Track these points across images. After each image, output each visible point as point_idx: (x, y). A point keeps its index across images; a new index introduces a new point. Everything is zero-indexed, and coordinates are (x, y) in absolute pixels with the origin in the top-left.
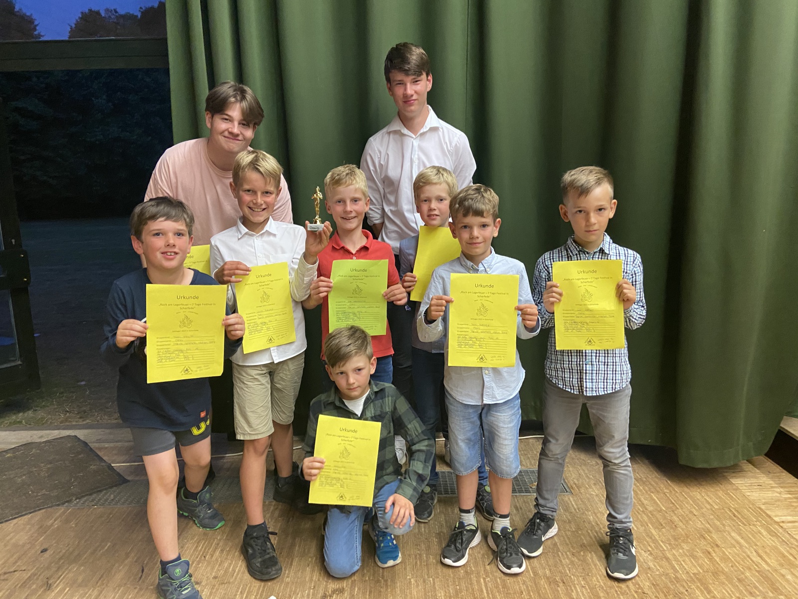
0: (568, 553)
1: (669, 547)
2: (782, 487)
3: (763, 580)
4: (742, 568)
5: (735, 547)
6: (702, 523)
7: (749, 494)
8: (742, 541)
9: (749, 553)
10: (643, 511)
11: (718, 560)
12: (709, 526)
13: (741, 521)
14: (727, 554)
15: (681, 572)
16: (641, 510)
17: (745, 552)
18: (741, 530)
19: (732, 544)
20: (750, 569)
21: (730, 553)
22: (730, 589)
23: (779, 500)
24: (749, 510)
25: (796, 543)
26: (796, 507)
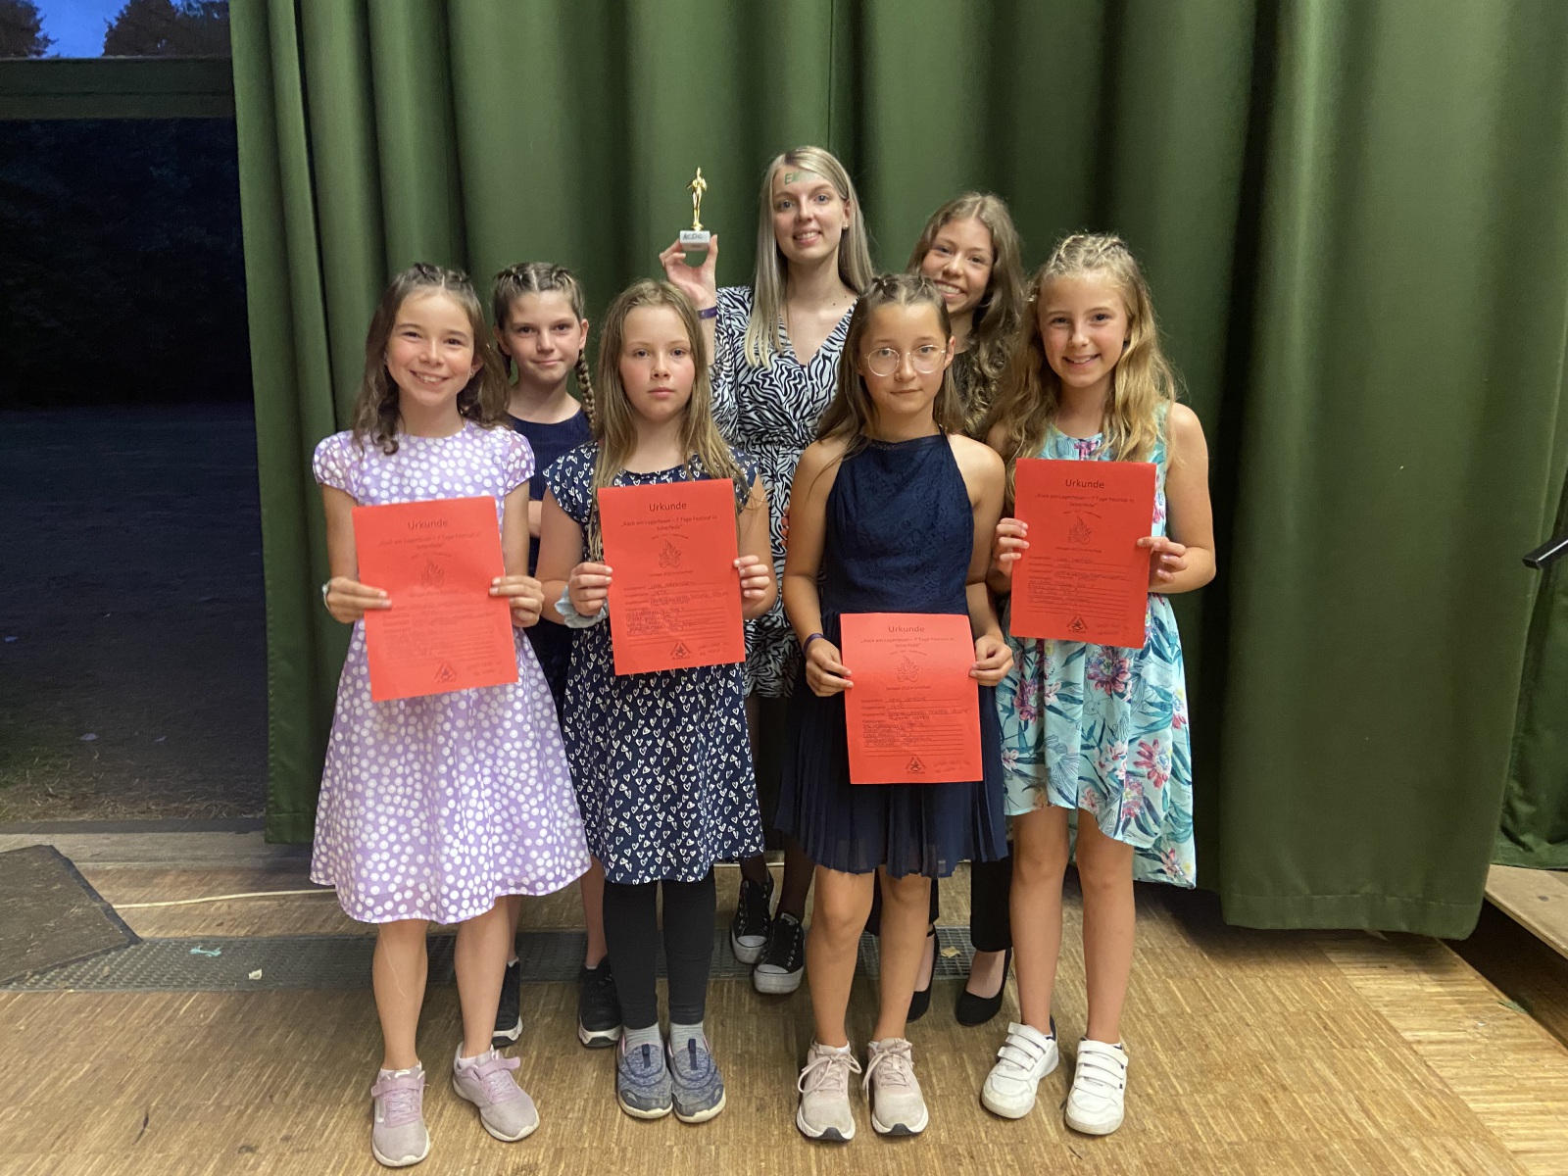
1: (1188, 1089)
4: (1327, 1134)
5: (1319, 1092)
6: (1259, 1040)
7: (1359, 984)
8: (1334, 1081)
9: (1344, 1104)
10: (1147, 1016)
11: (1281, 1117)
12: (1273, 1048)
13: (1337, 1039)
14: (1301, 1103)
15: (1205, 1140)
16: (1144, 1011)
17: (1336, 1103)
18: (1334, 1056)
19: (1313, 1085)
20: (1343, 1137)
21: (1306, 1103)
23: (1417, 998)
24: (1355, 1019)
25: (1440, 1086)
26: (1449, 1013)
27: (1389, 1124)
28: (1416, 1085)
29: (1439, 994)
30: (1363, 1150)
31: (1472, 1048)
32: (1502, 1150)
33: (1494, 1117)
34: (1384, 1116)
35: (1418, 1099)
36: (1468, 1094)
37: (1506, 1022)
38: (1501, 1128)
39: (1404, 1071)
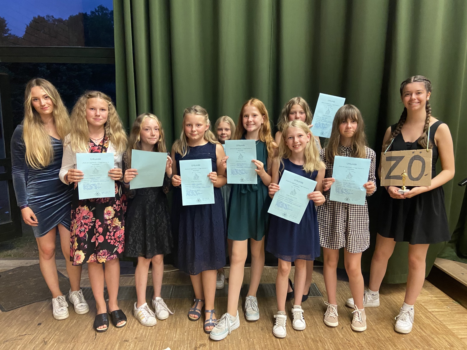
2: (432, 294)
3: (423, 341)
15: (381, 337)
20: (416, 335)
22: (406, 345)
23: (431, 301)
25: (440, 323)
26: (440, 304)
27: (429, 333)
28: (434, 323)
29: (436, 300)
30: (422, 338)
31: (447, 313)
32: (458, 338)
33: (455, 330)
35: (435, 326)
36: (448, 324)
37: (455, 307)
38: (457, 333)
39: (430, 319)
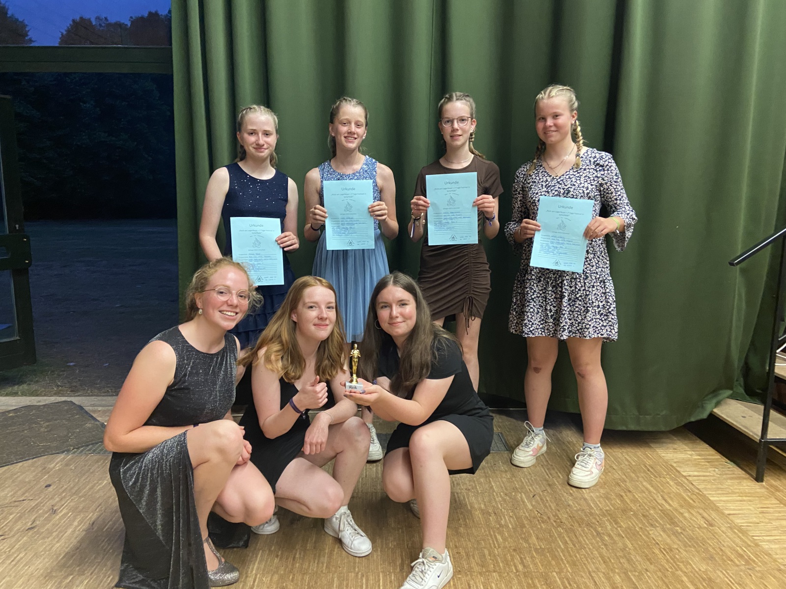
0: (502, 493)
2: (694, 451)
3: (664, 516)
4: (648, 507)
5: (644, 493)
7: (663, 455)
8: (651, 489)
9: (656, 497)
11: (628, 501)
12: (625, 477)
13: (653, 474)
14: (637, 496)
15: (595, 509)
17: (652, 496)
18: (652, 480)
19: (642, 491)
20: (655, 508)
22: (634, 521)
23: (689, 460)
24: (662, 467)
25: (697, 491)
26: (703, 465)
27: (675, 504)
28: (687, 491)
29: (699, 459)
30: (663, 513)
31: (712, 478)
32: (723, 514)
33: (721, 502)
34: (673, 501)
35: (688, 496)
36: (710, 494)
37: (728, 469)
38: (723, 506)
39: (682, 486)
